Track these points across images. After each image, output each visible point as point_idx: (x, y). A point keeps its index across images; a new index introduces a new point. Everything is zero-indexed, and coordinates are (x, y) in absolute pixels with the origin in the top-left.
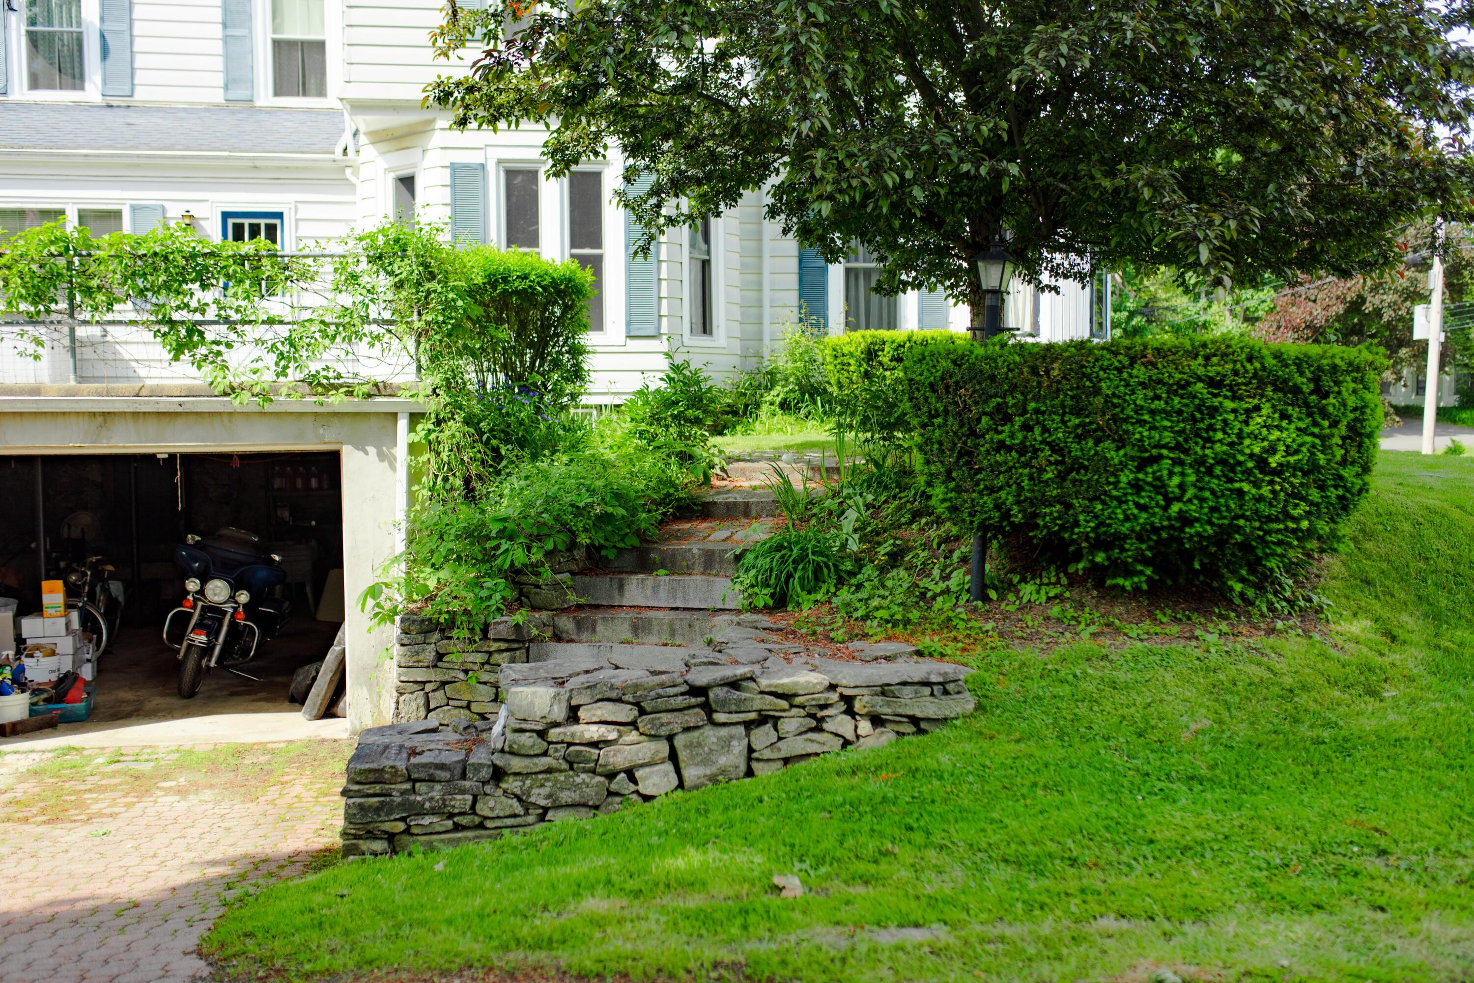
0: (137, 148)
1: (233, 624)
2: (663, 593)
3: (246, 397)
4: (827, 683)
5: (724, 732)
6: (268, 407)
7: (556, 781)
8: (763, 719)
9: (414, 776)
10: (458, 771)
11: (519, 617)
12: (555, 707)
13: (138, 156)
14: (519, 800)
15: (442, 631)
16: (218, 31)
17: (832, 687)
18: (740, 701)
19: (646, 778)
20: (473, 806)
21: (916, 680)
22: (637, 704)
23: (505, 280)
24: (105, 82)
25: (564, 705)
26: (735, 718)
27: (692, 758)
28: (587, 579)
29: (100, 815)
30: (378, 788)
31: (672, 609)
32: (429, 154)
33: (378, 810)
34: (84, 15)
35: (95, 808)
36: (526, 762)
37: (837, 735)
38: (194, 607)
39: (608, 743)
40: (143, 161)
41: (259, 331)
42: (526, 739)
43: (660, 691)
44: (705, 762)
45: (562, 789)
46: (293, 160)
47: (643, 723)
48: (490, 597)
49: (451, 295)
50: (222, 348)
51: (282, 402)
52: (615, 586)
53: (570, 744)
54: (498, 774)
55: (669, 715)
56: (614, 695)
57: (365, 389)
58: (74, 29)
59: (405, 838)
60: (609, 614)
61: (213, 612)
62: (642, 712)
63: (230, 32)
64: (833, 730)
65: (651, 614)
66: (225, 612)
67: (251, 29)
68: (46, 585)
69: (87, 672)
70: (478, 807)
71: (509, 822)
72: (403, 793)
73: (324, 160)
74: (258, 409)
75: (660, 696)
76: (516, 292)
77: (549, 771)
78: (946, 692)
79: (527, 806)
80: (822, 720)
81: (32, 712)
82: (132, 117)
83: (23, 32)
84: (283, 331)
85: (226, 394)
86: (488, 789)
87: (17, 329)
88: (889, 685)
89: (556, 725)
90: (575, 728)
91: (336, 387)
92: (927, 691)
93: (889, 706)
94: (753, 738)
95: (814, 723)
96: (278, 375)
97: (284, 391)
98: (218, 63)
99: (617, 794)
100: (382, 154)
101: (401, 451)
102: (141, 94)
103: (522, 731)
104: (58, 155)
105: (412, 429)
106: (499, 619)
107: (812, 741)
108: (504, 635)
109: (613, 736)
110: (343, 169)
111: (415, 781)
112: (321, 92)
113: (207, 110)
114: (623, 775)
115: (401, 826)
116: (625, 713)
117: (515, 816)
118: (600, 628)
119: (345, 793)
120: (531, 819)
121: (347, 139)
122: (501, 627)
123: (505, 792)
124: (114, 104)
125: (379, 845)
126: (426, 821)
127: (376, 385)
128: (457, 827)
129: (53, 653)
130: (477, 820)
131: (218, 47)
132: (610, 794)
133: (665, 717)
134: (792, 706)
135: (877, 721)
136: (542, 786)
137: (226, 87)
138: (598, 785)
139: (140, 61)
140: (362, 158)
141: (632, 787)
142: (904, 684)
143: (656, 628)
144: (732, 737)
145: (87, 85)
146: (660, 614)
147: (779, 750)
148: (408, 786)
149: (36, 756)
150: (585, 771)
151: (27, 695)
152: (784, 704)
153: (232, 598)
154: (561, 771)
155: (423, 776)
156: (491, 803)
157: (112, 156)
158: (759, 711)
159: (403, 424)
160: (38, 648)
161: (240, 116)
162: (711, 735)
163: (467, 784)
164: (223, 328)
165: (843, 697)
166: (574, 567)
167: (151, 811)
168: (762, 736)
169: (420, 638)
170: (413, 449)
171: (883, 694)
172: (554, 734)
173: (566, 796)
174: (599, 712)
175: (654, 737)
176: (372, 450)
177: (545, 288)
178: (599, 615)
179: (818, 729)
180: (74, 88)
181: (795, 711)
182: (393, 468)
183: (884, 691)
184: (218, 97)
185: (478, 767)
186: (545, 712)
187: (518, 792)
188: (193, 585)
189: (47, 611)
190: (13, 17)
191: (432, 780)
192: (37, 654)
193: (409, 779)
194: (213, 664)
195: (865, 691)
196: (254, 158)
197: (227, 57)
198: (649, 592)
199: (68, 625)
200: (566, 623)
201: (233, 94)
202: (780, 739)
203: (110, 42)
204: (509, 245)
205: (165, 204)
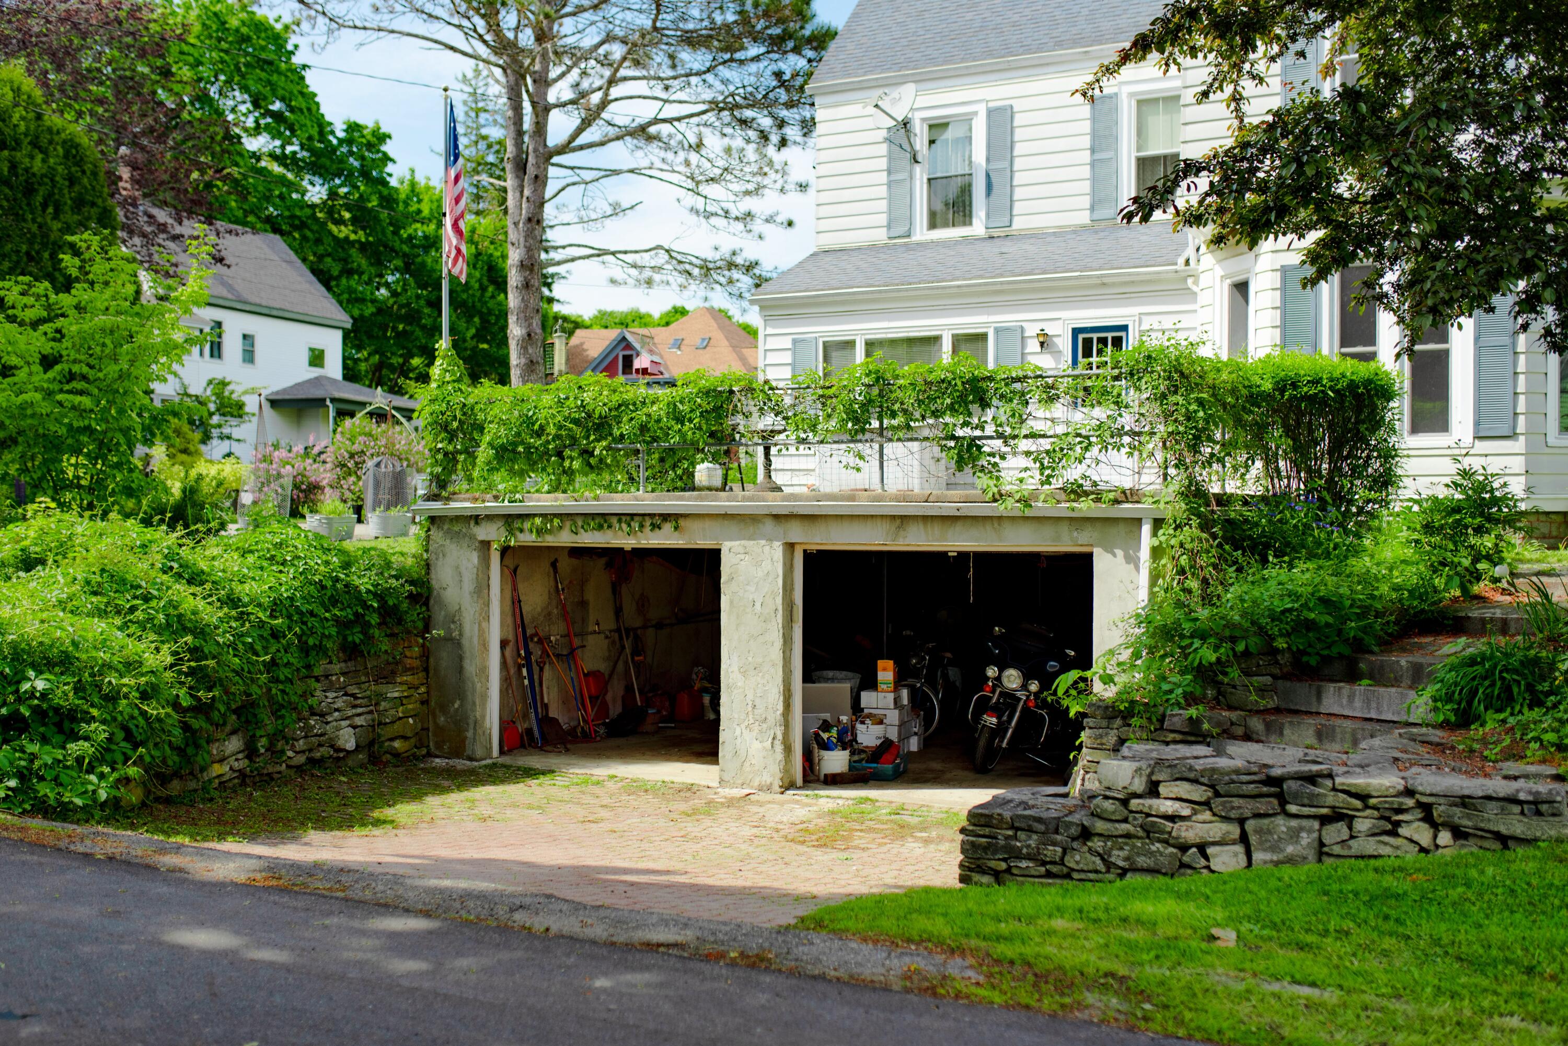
0: (1002, 276)
1: (1025, 709)
2: (1358, 703)
3: (1010, 502)
4: (1401, 788)
5: (1294, 823)
6: (1028, 512)
7: (1134, 846)
8: (1336, 816)
9: (1017, 824)
10: (1052, 827)
11: (1193, 712)
12: (1137, 780)
13: (1002, 283)
14: (1103, 859)
15: (1124, 718)
16: (1088, 156)
17: (1409, 792)
18: (1312, 796)
19: (1216, 856)
20: (1062, 859)
21: (1501, 795)
22: (1212, 786)
23: (1294, 385)
24: (988, 216)
25: (1144, 779)
26: (1306, 811)
27: (1261, 843)
28: (1288, 684)
29: (857, 848)
30: (987, 831)
31: (1361, 719)
32: (1262, 259)
33: (985, 848)
34: (974, 158)
35: (856, 843)
36: (1109, 825)
37: (1411, 841)
38: (993, 692)
39: (1183, 818)
40: (1005, 287)
41: (1024, 445)
42: (1108, 805)
43: (1234, 777)
44: (1274, 849)
45: (1138, 854)
46: (1138, 274)
47: (1217, 803)
48: (1171, 691)
49: (1193, 407)
50: (997, 459)
51: (1040, 507)
52: (1314, 692)
53: (1148, 815)
54: (1086, 834)
55: (1241, 801)
56: (1192, 775)
57: (1111, 496)
58: (966, 172)
59: (1007, 876)
60: (1295, 719)
61: (1010, 698)
62: (1217, 794)
63: (1098, 155)
64: (1408, 835)
65: (1338, 722)
66: (1019, 699)
67: (1117, 150)
68: (881, 663)
69: (914, 744)
70: (1067, 858)
71: (1092, 876)
72: (1007, 838)
73: (1167, 272)
74: (1020, 514)
75: (1233, 782)
76: (1306, 397)
77: (1128, 836)
78: (1539, 813)
79: (1109, 866)
80: (1398, 824)
81: (851, 768)
82: (1008, 247)
83: (925, 181)
84: (1045, 444)
85: (995, 501)
86: (1075, 845)
87: (843, 446)
88: (1469, 797)
89: (1136, 796)
90: (1154, 802)
91: (1087, 494)
92: (1516, 809)
93: (1470, 819)
94: (1324, 833)
95: (1390, 827)
96: (1042, 484)
97: (1042, 497)
98: (1086, 186)
99: (1189, 867)
100: (1219, 262)
101: (1145, 554)
102: (1019, 224)
103: (1106, 797)
104: (938, 288)
105: (1155, 534)
106: (1176, 711)
107: (1386, 844)
108: (1178, 727)
109: (1186, 812)
110: (1185, 279)
111: (1017, 829)
113: (1074, 232)
114: (1194, 850)
115: (1003, 866)
116: (1198, 793)
117: (1097, 872)
118: (1287, 732)
119: (963, 831)
120: (1110, 876)
121: (1190, 252)
122: (1175, 719)
123: (1090, 849)
124: (994, 235)
125: (985, 879)
126: (1024, 864)
127: (1124, 492)
128: (1049, 874)
129: (881, 722)
130: (1065, 870)
131: (1086, 172)
132: (1183, 865)
133: (1236, 802)
134: (1367, 807)
135: (1458, 834)
136: (1121, 849)
137: (1092, 209)
138: (1171, 854)
139: (1018, 193)
140: (1201, 267)
141: (1203, 862)
142: (1489, 798)
143: (1339, 736)
144: (1301, 829)
145: (974, 220)
147: (1350, 847)
148: (1010, 833)
149: (841, 802)
150: (1160, 841)
151: (847, 752)
152: (1358, 804)
153: (1024, 687)
154: (1139, 838)
155: (1023, 825)
156: (1077, 858)
157: (980, 285)
158: (1333, 807)
159: (1146, 529)
160: (869, 716)
161: (1102, 234)
162: (1281, 824)
163: (1059, 837)
164: (999, 443)
165: (1420, 805)
166: (1277, 671)
167: (895, 851)
168: (1335, 833)
169: (1104, 723)
170: (1156, 552)
171: (1464, 805)
172: (1134, 803)
173: (1142, 861)
174: (1176, 789)
175: (1226, 819)
176: (1120, 553)
177: (1337, 392)
178: (1286, 720)
179: (1394, 833)
180: (964, 224)
181: (1368, 812)
182: (1137, 569)
183: (1464, 801)
184: (1084, 218)
185: (1069, 825)
186: (1126, 784)
187: (1100, 850)
188: (992, 672)
189: (882, 687)
190: (918, 169)
191: (1030, 830)
192: (868, 721)
193: (1012, 827)
194: (1004, 745)
195: (1442, 800)
196: (1097, 276)
197: (1094, 179)
199: (896, 701)
200: (1256, 724)
201: (1096, 217)
202: (1352, 837)
203: (994, 180)
204: (1343, 345)
205: (1024, 324)
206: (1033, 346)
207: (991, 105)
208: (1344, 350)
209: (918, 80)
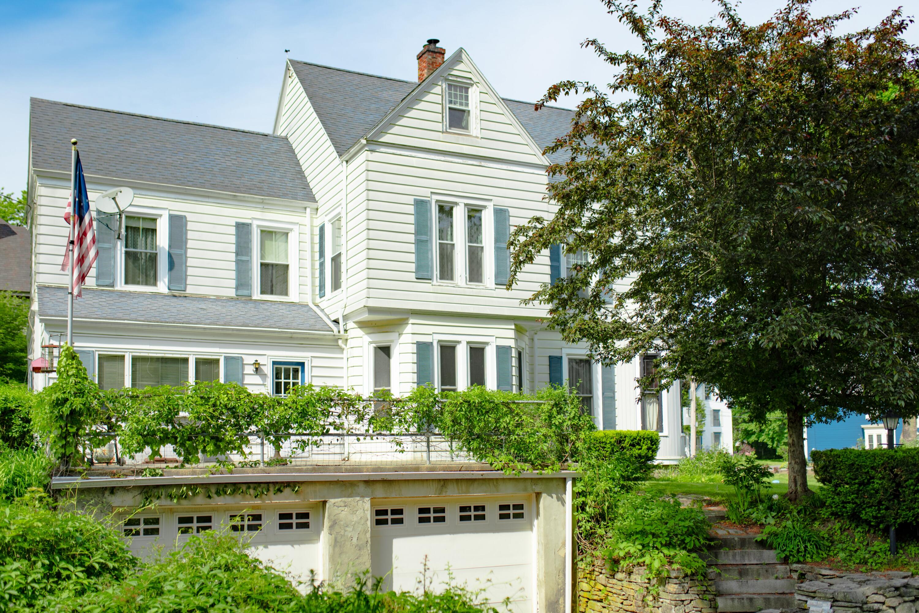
0: (228, 325)
16: (233, 257)
24: (170, 282)
31: (767, 564)
32: (403, 336)
34: (158, 244)
58: (154, 251)
63: (239, 258)
67: (251, 257)
73: (329, 335)
83: (123, 252)
98: (233, 275)
100: (368, 334)
101: (568, 496)
102: (190, 290)
105: (574, 485)
110: (336, 340)
112: (285, 293)
124: (177, 295)
131: (233, 266)
137: (237, 288)
139: (190, 271)
140: (351, 335)
143: (750, 573)
145: (158, 283)
146: (752, 567)
159: (569, 484)
170: (575, 495)
176: (554, 496)
180: (151, 284)
182: (565, 506)
184: (232, 293)
190: (118, 243)
196: (291, 333)
197: (238, 271)
198: (731, 558)
201: (240, 293)
203: (175, 260)
204: (442, 385)
205: (243, 356)
206: (250, 370)
207: (171, 212)
208: (443, 387)
209: (133, 187)
